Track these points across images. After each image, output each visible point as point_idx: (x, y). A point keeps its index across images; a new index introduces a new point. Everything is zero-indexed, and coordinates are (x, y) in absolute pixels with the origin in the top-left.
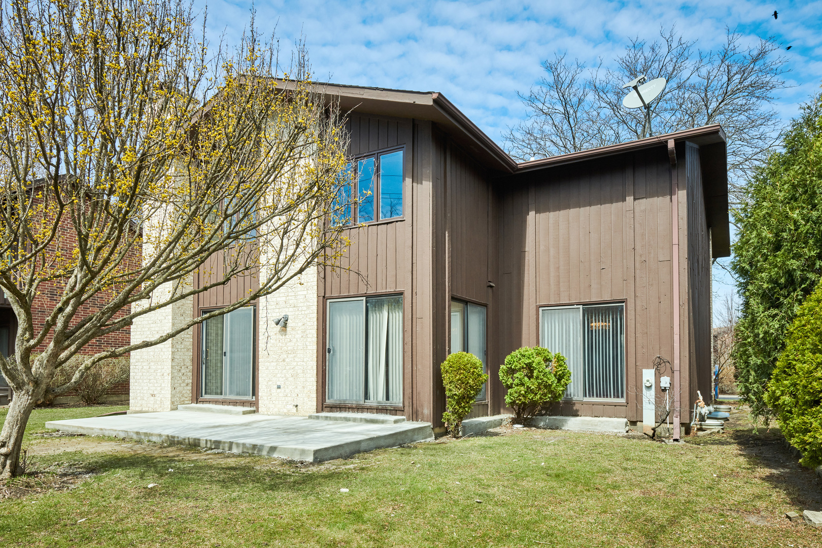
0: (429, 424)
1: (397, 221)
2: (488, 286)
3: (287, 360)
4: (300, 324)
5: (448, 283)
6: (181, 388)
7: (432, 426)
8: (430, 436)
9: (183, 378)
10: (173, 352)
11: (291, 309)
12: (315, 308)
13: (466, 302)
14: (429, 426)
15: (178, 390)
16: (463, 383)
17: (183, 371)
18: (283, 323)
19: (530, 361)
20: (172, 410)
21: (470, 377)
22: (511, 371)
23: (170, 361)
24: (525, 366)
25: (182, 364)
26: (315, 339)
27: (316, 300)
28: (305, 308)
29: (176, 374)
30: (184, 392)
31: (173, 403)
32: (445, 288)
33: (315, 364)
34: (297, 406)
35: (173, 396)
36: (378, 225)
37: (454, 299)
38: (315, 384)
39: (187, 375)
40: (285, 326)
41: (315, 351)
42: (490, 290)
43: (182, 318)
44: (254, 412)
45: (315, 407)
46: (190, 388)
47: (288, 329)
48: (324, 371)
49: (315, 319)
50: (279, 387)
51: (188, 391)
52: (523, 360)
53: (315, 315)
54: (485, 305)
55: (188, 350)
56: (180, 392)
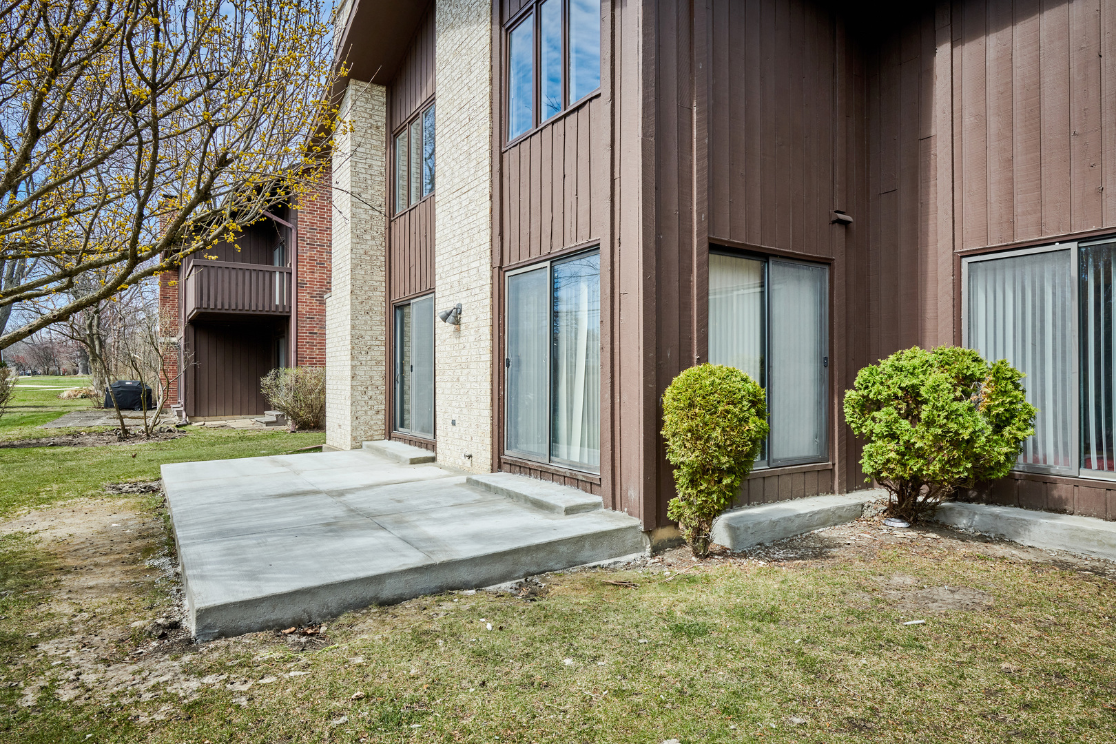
0: (638, 522)
1: (590, 100)
2: (834, 222)
3: (461, 379)
4: (473, 318)
5: (699, 214)
6: (368, 418)
7: (642, 528)
8: (637, 548)
9: (371, 403)
10: (353, 367)
11: (465, 294)
12: (488, 289)
13: (762, 257)
14: (635, 527)
15: (362, 420)
16: (699, 438)
17: (370, 393)
18: (454, 316)
19: (915, 381)
20: (354, 448)
21: (717, 424)
22: (869, 405)
23: (350, 379)
24: (900, 393)
25: (369, 383)
26: (488, 343)
27: (488, 274)
28: (477, 291)
29: (359, 398)
30: (372, 422)
31: (354, 438)
32: (691, 226)
33: (489, 387)
34: (470, 456)
35: (354, 429)
36: (565, 116)
37: (717, 247)
38: (489, 422)
39: (375, 400)
40: (457, 322)
41: (489, 363)
42: (839, 231)
43: (368, 317)
44: (433, 460)
45: (489, 462)
46: (381, 416)
47: (462, 327)
48: (501, 400)
49: (488, 309)
50: (454, 423)
51: (379, 421)
52: (895, 379)
53: (488, 301)
54: (826, 262)
55: (378, 363)
56: (366, 423)
